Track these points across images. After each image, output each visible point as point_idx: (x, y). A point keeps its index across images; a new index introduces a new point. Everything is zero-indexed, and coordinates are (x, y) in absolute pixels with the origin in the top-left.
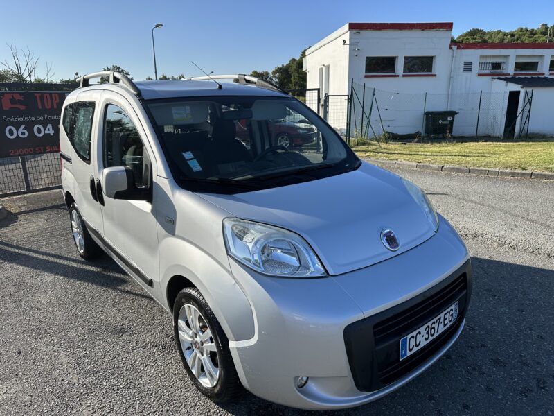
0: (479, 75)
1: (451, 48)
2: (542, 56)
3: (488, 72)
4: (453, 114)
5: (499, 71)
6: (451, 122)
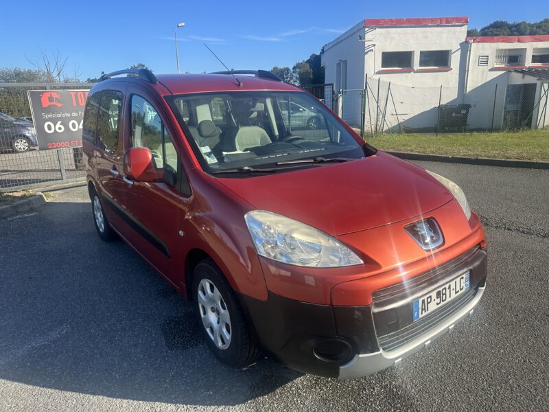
1: (466, 42)
4: (467, 107)
5: (515, 64)
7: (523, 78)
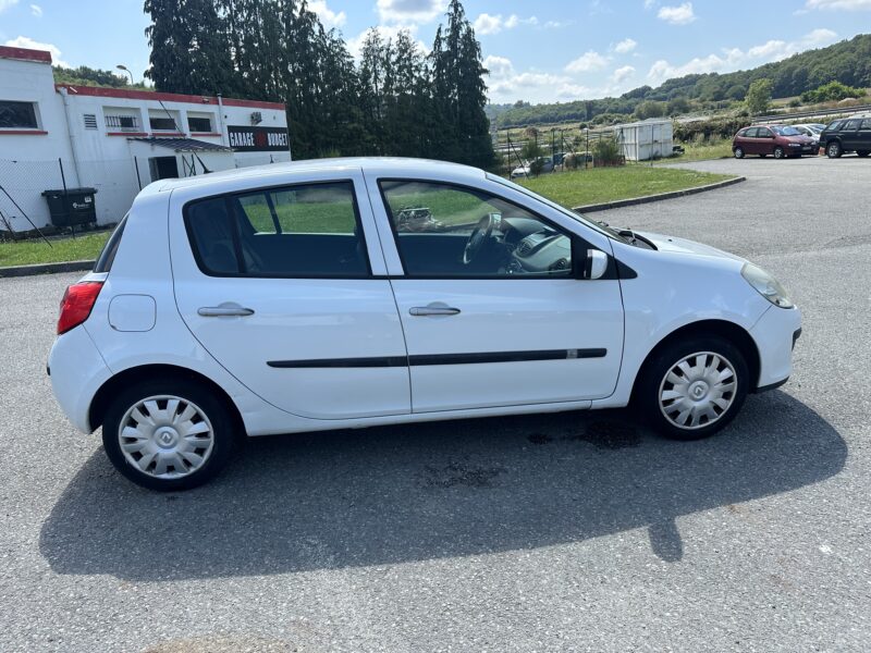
0: (110, 134)
1: (58, 91)
2: (177, 112)
3: (118, 130)
4: (91, 193)
5: (131, 129)
6: (92, 205)
7: (153, 149)
